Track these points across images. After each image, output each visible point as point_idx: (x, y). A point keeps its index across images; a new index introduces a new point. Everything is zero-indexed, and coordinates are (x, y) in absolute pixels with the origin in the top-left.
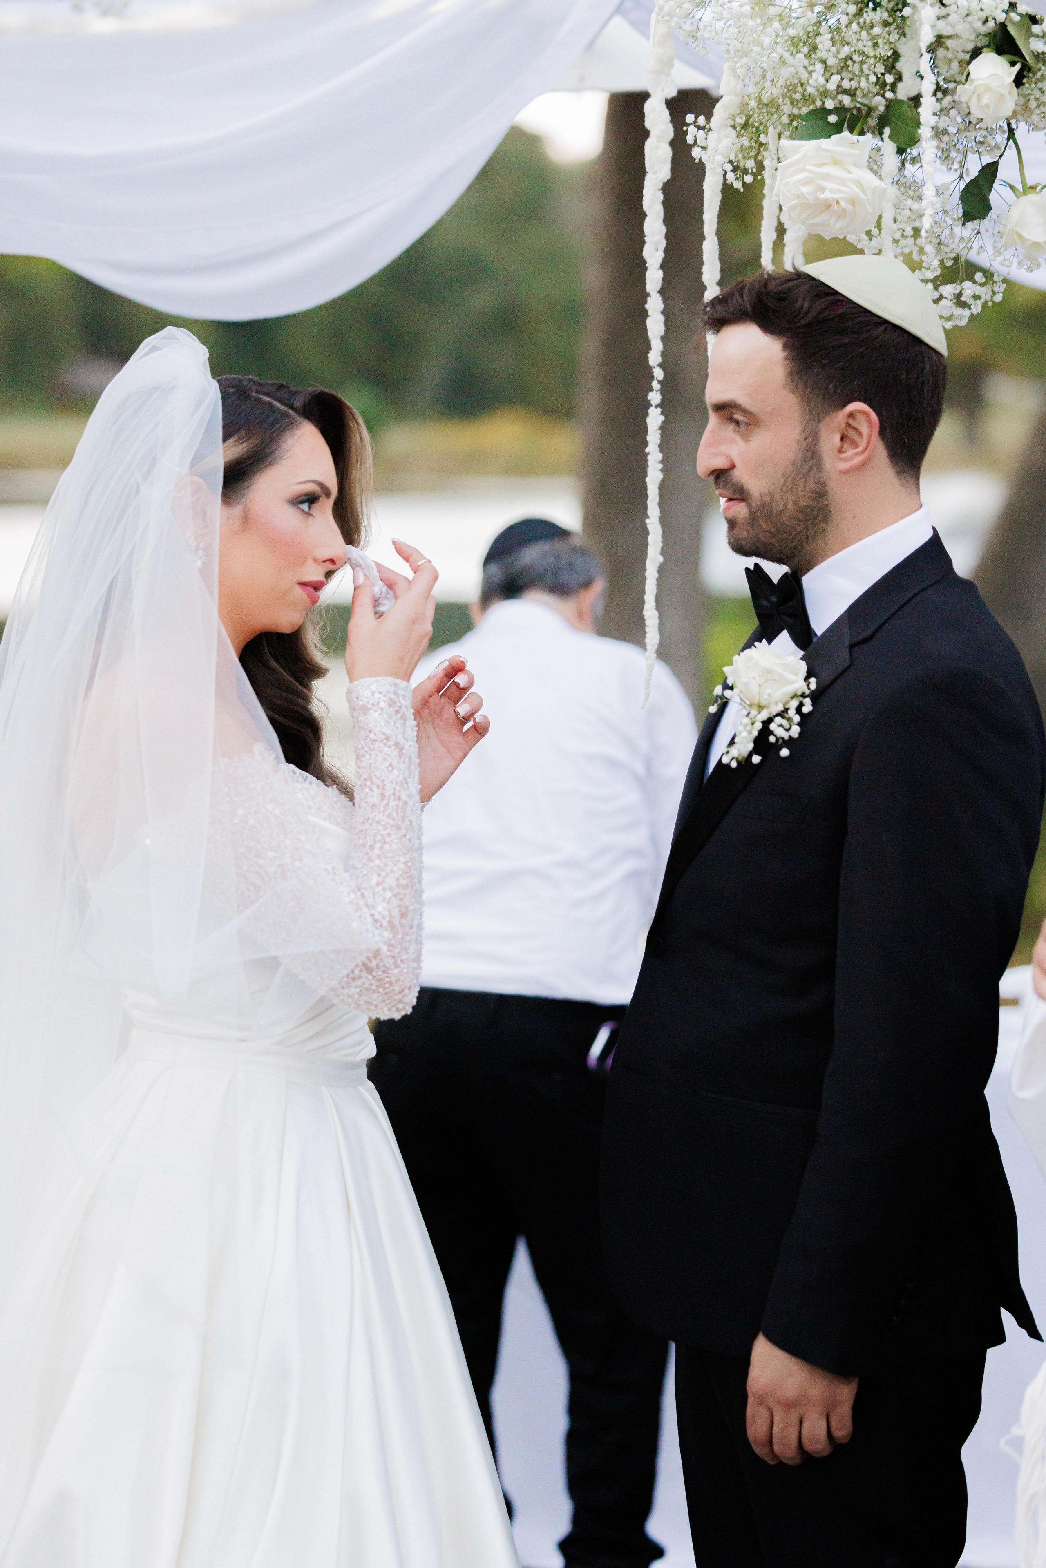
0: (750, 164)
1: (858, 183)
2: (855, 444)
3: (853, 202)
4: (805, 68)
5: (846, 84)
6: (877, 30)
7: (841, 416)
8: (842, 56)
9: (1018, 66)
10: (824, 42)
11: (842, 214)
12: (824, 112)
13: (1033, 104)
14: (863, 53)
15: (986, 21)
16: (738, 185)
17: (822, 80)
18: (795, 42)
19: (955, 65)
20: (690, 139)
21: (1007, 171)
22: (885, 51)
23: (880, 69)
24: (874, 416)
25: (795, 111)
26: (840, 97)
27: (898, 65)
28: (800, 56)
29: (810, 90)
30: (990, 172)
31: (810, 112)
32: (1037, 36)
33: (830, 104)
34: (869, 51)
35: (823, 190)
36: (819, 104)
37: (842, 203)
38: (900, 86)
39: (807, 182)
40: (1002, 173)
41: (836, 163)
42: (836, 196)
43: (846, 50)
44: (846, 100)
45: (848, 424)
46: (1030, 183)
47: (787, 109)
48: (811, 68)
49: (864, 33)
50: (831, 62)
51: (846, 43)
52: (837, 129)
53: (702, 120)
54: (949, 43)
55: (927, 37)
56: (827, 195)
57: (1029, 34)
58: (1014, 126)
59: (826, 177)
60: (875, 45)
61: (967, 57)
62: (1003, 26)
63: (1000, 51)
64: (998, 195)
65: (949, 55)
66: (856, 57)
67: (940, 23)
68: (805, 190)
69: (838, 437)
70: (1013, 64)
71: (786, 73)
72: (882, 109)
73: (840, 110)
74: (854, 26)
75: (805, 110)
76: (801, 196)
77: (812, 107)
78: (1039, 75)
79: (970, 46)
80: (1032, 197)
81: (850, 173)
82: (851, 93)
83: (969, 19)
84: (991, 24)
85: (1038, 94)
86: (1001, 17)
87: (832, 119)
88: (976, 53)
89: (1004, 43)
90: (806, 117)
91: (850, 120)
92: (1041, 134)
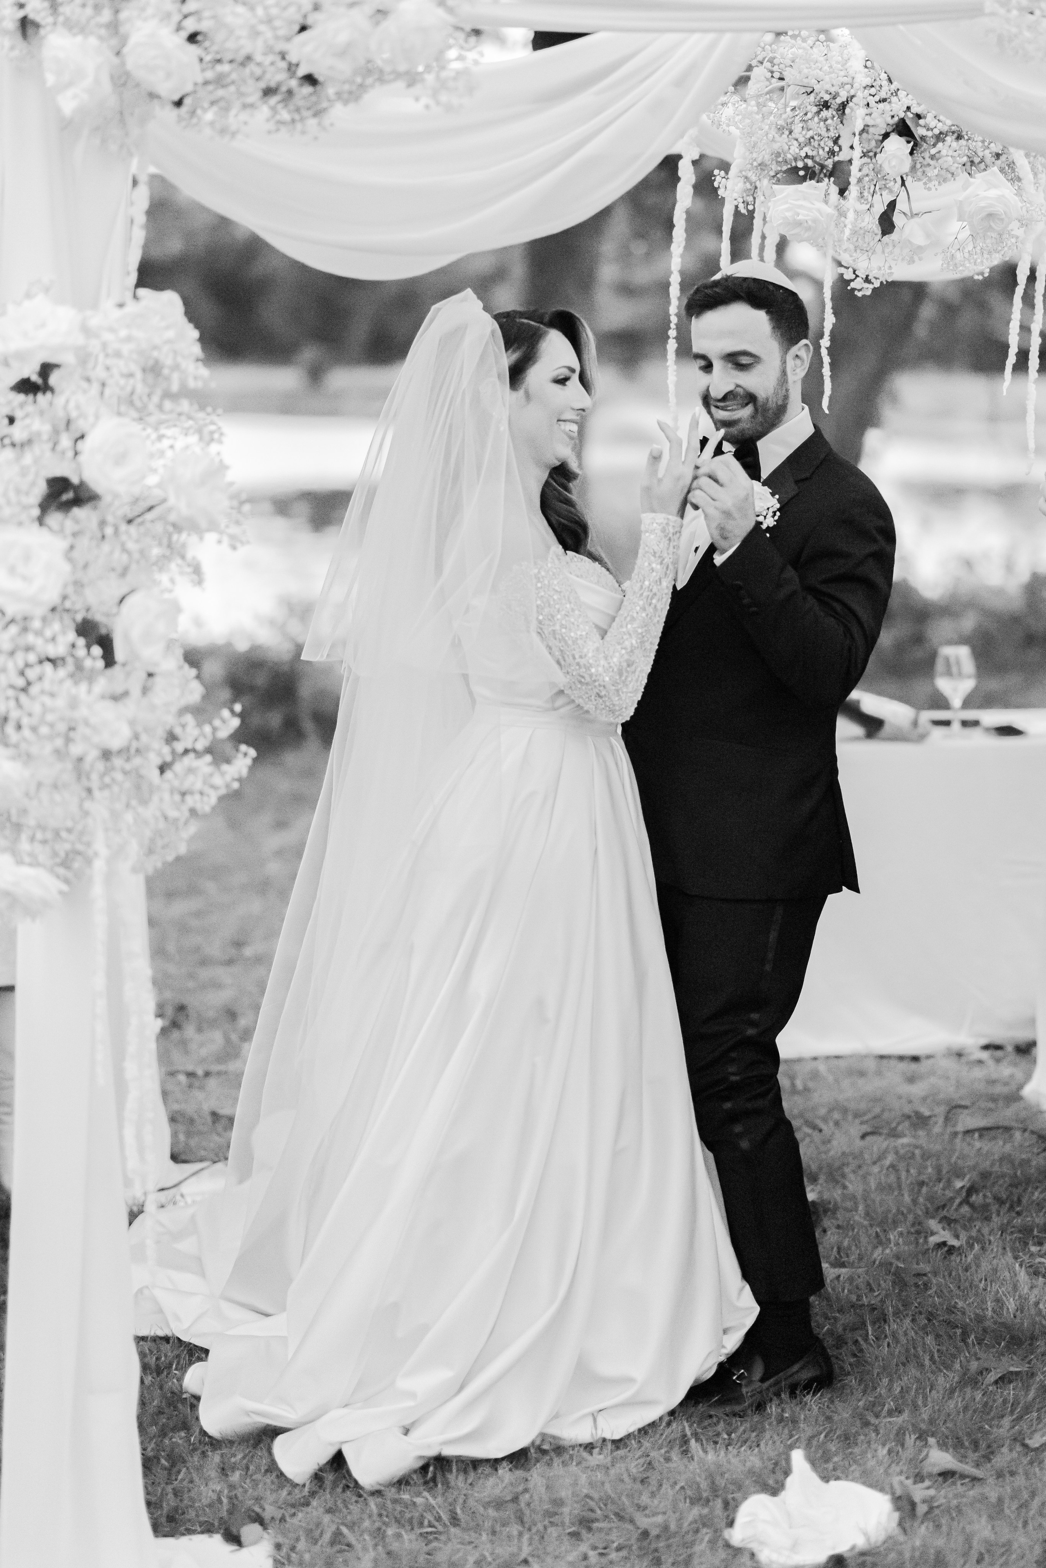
0: (750, 199)
1: (819, 211)
2: (799, 366)
3: (815, 221)
4: (787, 143)
5: (810, 153)
6: (829, 122)
8: (808, 136)
9: (912, 143)
10: (797, 128)
11: (809, 229)
12: (796, 169)
13: (918, 166)
14: (820, 135)
15: (893, 117)
16: (744, 211)
17: (797, 151)
18: (780, 129)
19: (873, 143)
20: (716, 184)
21: (902, 204)
22: (833, 134)
23: (831, 144)
25: (779, 168)
26: (805, 160)
27: (840, 142)
28: (785, 136)
29: (789, 156)
30: (892, 205)
31: (789, 169)
32: (921, 126)
33: (800, 164)
34: (823, 132)
35: (798, 215)
36: (794, 164)
37: (810, 222)
38: (841, 153)
39: (789, 210)
40: (898, 206)
41: (805, 199)
42: (806, 218)
43: (810, 133)
44: (810, 163)
45: (796, 355)
46: (915, 211)
47: (775, 167)
48: (790, 143)
49: (822, 123)
50: (801, 140)
51: (809, 130)
52: (803, 179)
53: (723, 173)
54: (871, 130)
55: (859, 127)
56: (800, 217)
57: (918, 125)
58: (905, 179)
59: (800, 207)
60: (828, 130)
61: (881, 138)
62: (903, 121)
63: (901, 135)
64: (897, 218)
65: (870, 137)
66: (816, 137)
67: (868, 118)
68: (788, 214)
69: (793, 363)
70: (908, 142)
71: (776, 146)
72: (831, 166)
73: (806, 168)
74: (816, 119)
75: (785, 168)
76: (785, 219)
77: (789, 166)
78: (923, 149)
79: (883, 132)
80: (916, 220)
81: (812, 204)
82: (812, 158)
83: (884, 116)
84: (896, 119)
85: (921, 160)
86: (902, 115)
87: (802, 173)
88: (886, 136)
89: (903, 129)
90: (785, 172)
91: (811, 174)
92: (921, 183)
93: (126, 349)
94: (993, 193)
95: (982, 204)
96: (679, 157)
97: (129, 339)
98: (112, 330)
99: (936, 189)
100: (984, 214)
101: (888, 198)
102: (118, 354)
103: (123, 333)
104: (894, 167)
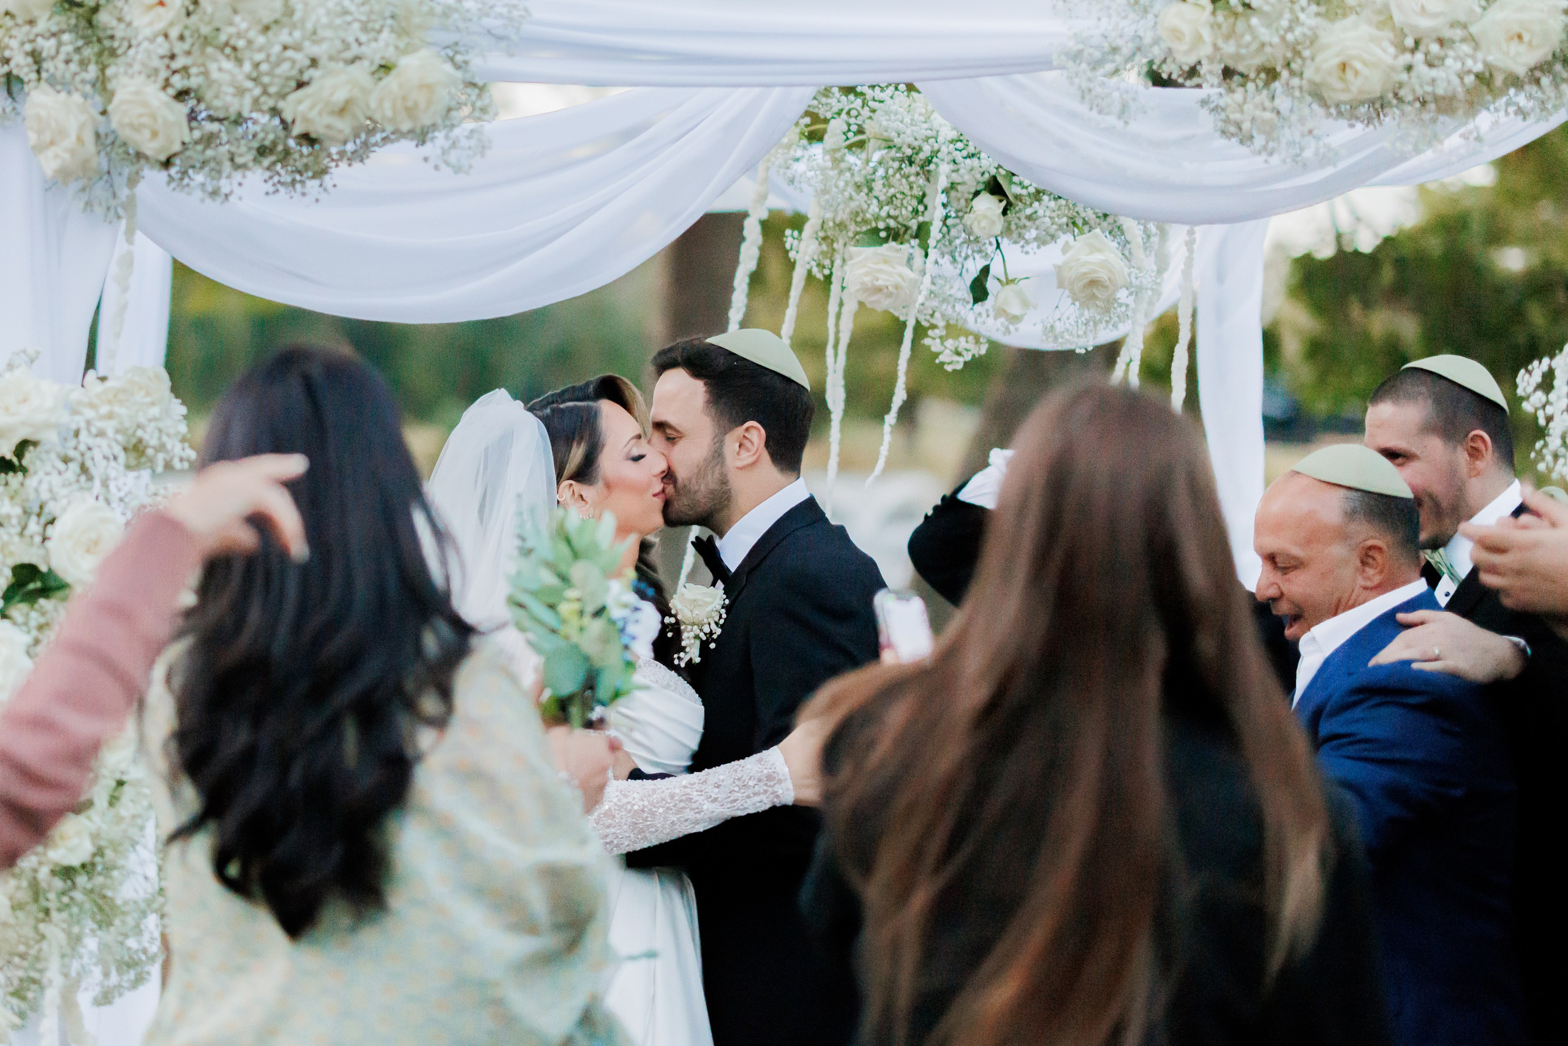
0: (827, 262)
1: (901, 276)
2: (748, 450)
3: (897, 287)
4: (865, 202)
5: (892, 213)
6: (912, 179)
7: (740, 431)
8: (889, 194)
9: (1004, 203)
10: (878, 186)
11: (890, 295)
12: (876, 231)
13: (1013, 227)
14: (904, 193)
15: (983, 174)
16: (820, 276)
17: (877, 210)
18: (858, 187)
19: (963, 202)
20: (788, 246)
21: (996, 269)
22: (917, 192)
23: (915, 203)
24: (763, 431)
25: (858, 229)
26: (888, 220)
27: (926, 201)
28: (863, 194)
29: (868, 216)
30: (986, 271)
31: (868, 230)
32: (1015, 183)
33: (881, 225)
34: (907, 190)
35: (877, 279)
36: (874, 225)
37: (891, 289)
38: (926, 213)
39: (867, 274)
40: (993, 271)
41: (886, 262)
42: (886, 283)
43: (892, 191)
44: (892, 223)
45: (744, 436)
46: (1010, 278)
47: (853, 228)
48: (869, 202)
49: (904, 181)
50: (882, 198)
51: (890, 186)
52: (886, 240)
53: (796, 233)
54: (959, 188)
55: (943, 182)
56: (880, 283)
57: (1011, 182)
58: (1000, 241)
59: (880, 271)
60: (911, 188)
61: (971, 196)
62: (994, 178)
63: (992, 193)
64: (991, 284)
65: (959, 195)
66: (898, 196)
67: (954, 175)
68: (867, 279)
69: (738, 445)
70: (1001, 201)
71: (853, 205)
72: (914, 227)
73: (887, 229)
74: (898, 176)
75: (864, 229)
76: (863, 284)
77: (869, 227)
78: (1017, 208)
79: (973, 190)
80: (1012, 286)
81: (894, 268)
82: (895, 218)
83: (973, 172)
84: (987, 176)
85: (1017, 221)
86: (993, 172)
87: (883, 234)
88: (977, 194)
89: (995, 188)
90: (865, 233)
91: (895, 235)
92: (1018, 246)
93: (110, 427)
94: (1097, 257)
95: (1084, 270)
96: (745, 215)
97: (110, 416)
98: (92, 406)
99: (1035, 253)
100: (1086, 281)
101: (981, 263)
102: (101, 434)
103: (104, 409)
104: (985, 228)
